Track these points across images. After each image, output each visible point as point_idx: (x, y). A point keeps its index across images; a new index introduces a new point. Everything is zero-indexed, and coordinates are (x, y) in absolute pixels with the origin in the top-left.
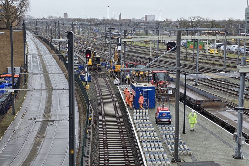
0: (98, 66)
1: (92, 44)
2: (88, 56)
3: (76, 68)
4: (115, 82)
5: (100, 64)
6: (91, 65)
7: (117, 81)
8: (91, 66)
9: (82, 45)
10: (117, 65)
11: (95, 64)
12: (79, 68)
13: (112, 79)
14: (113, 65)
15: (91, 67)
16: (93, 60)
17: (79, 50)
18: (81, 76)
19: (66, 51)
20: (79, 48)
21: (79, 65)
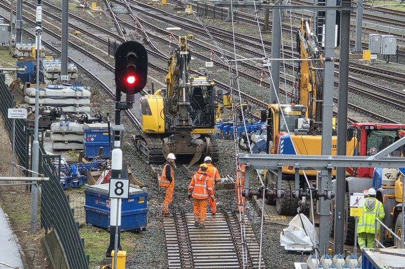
0: (203, 137)
1: (188, 10)
2: (131, 80)
3: (73, 146)
4: (290, 237)
5: (216, 130)
6: (162, 130)
7: (299, 233)
8: (161, 136)
9: (135, 14)
10: (310, 133)
11: (181, 129)
12: (89, 146)
13: (276, 218)
14: (286, 135)
15: (158, 143)
16: (175, 102)
17: (109, 44)
18: (92, 197)
19: (29, 46)
20: (113, 30)
21: (88, 132)
